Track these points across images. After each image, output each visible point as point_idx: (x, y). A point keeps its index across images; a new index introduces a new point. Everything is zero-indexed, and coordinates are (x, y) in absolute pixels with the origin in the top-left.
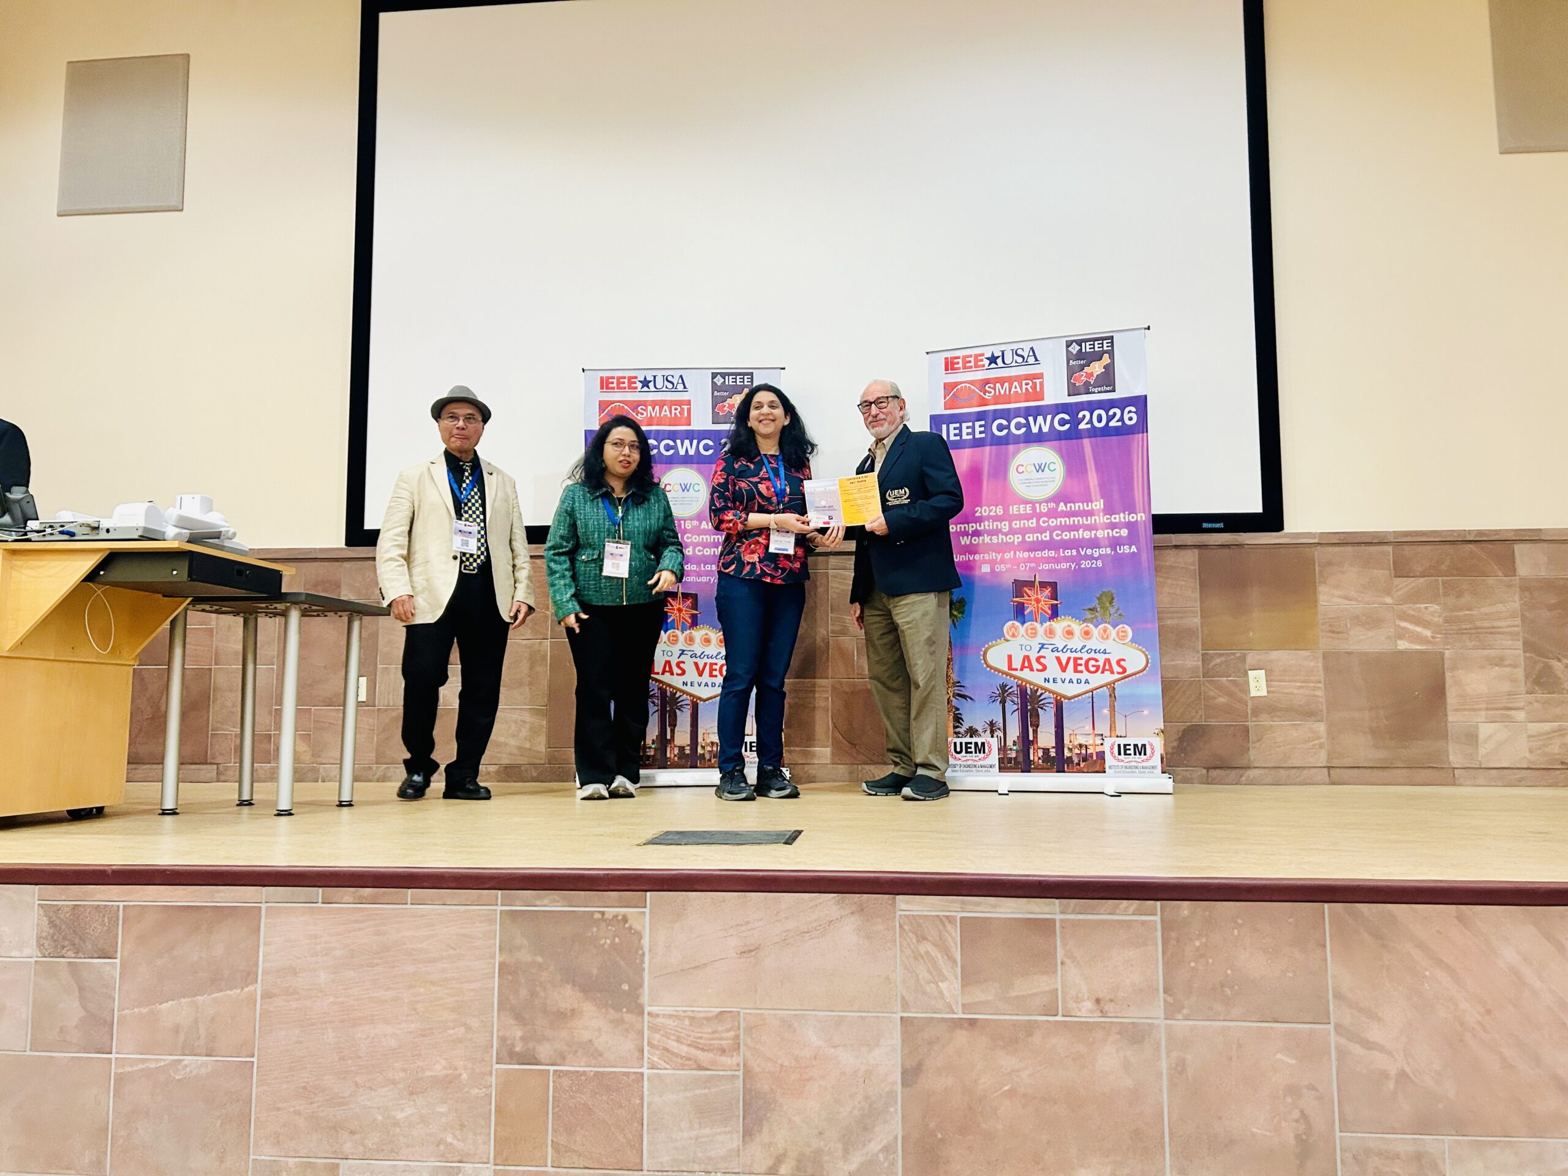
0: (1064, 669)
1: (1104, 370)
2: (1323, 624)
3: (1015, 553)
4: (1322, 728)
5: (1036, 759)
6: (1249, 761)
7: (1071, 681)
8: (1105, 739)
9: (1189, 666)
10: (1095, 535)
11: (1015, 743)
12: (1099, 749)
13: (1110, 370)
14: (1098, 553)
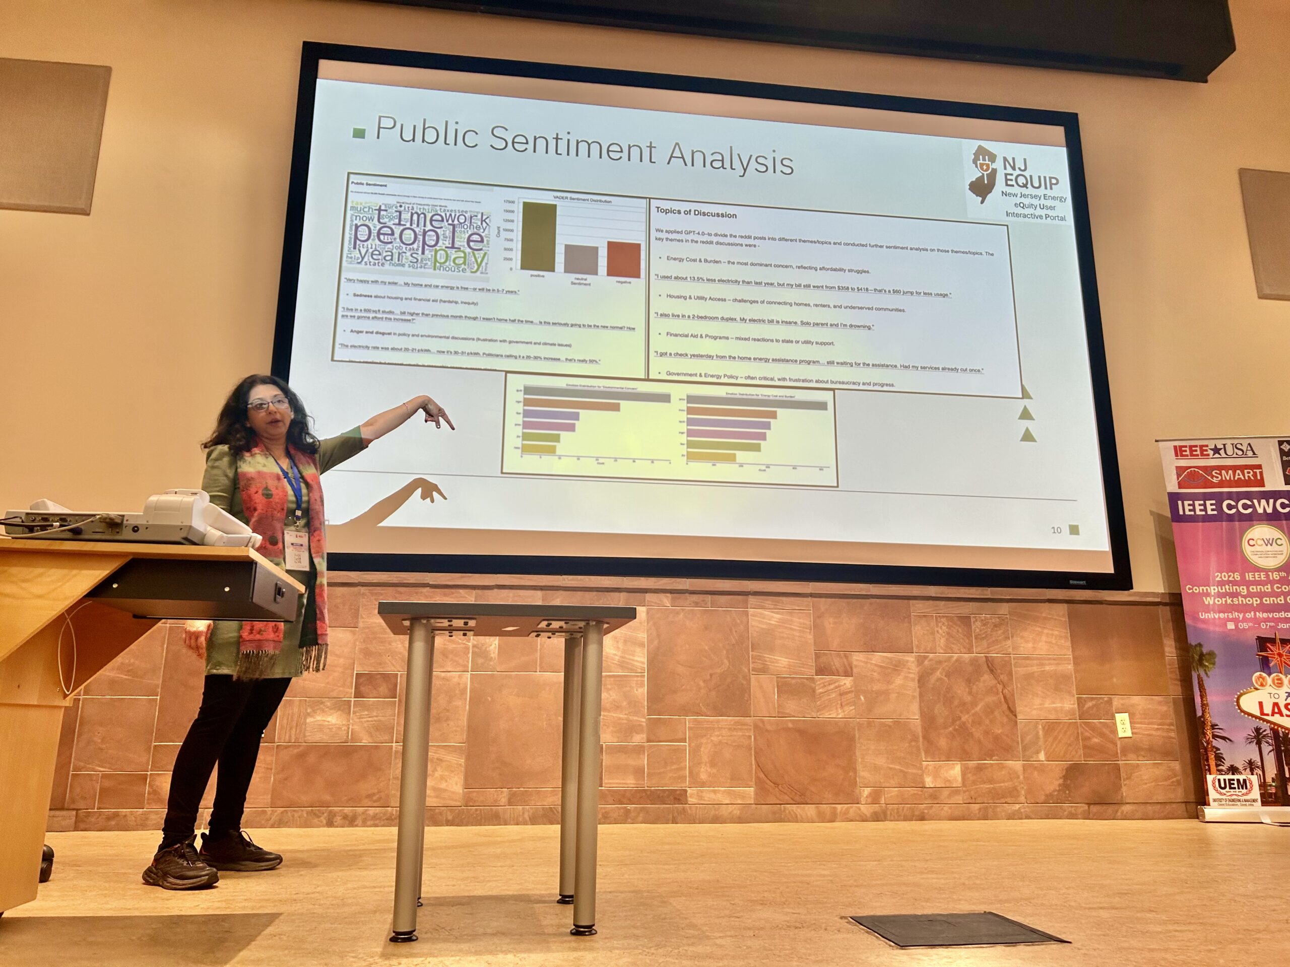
3: (1255, 614)
11: (1273, 780)
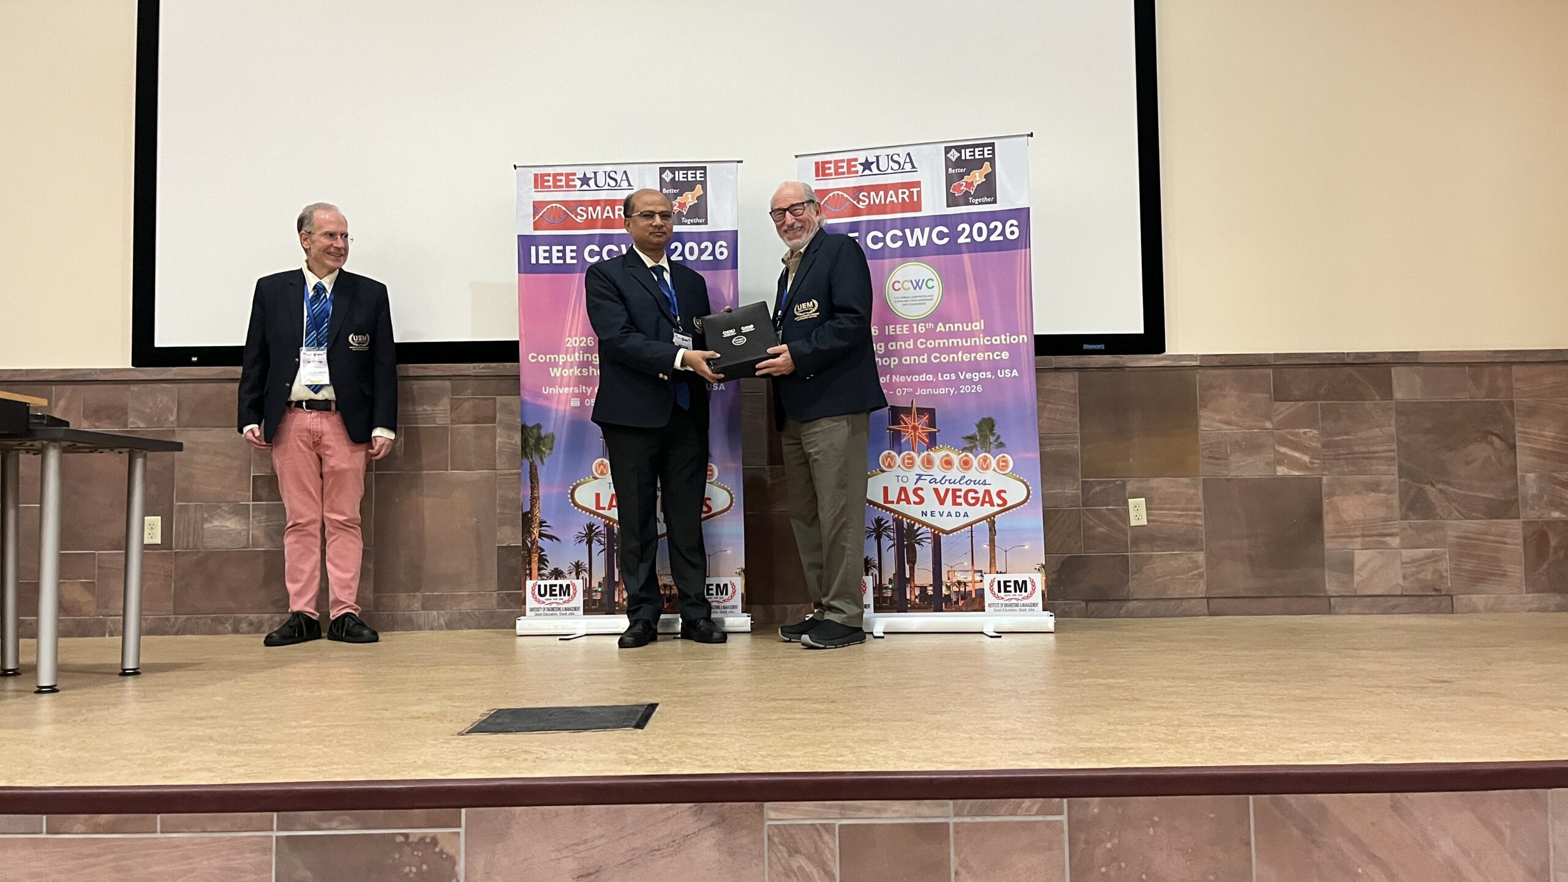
0: (942, 502)
1: (984, 180)
2: (1203, 450)
3: (891, 378)
4: (1200, 557)
5: (913, 597)
6: (1129, 592)
7: (949, 514)
8: (984, 575)
9: (1069, 494)
10: (975, 357)
11: (890, 581)
12: (978, 586)
13: (991, 178)
14: (977, 377)
